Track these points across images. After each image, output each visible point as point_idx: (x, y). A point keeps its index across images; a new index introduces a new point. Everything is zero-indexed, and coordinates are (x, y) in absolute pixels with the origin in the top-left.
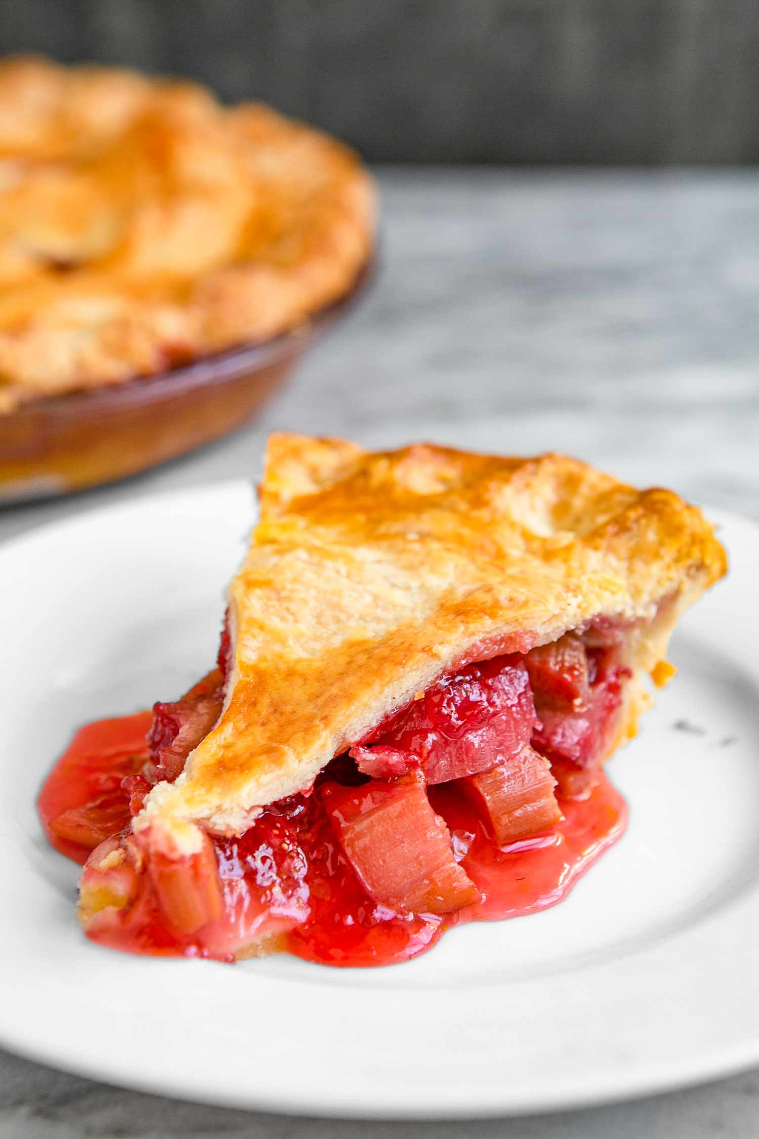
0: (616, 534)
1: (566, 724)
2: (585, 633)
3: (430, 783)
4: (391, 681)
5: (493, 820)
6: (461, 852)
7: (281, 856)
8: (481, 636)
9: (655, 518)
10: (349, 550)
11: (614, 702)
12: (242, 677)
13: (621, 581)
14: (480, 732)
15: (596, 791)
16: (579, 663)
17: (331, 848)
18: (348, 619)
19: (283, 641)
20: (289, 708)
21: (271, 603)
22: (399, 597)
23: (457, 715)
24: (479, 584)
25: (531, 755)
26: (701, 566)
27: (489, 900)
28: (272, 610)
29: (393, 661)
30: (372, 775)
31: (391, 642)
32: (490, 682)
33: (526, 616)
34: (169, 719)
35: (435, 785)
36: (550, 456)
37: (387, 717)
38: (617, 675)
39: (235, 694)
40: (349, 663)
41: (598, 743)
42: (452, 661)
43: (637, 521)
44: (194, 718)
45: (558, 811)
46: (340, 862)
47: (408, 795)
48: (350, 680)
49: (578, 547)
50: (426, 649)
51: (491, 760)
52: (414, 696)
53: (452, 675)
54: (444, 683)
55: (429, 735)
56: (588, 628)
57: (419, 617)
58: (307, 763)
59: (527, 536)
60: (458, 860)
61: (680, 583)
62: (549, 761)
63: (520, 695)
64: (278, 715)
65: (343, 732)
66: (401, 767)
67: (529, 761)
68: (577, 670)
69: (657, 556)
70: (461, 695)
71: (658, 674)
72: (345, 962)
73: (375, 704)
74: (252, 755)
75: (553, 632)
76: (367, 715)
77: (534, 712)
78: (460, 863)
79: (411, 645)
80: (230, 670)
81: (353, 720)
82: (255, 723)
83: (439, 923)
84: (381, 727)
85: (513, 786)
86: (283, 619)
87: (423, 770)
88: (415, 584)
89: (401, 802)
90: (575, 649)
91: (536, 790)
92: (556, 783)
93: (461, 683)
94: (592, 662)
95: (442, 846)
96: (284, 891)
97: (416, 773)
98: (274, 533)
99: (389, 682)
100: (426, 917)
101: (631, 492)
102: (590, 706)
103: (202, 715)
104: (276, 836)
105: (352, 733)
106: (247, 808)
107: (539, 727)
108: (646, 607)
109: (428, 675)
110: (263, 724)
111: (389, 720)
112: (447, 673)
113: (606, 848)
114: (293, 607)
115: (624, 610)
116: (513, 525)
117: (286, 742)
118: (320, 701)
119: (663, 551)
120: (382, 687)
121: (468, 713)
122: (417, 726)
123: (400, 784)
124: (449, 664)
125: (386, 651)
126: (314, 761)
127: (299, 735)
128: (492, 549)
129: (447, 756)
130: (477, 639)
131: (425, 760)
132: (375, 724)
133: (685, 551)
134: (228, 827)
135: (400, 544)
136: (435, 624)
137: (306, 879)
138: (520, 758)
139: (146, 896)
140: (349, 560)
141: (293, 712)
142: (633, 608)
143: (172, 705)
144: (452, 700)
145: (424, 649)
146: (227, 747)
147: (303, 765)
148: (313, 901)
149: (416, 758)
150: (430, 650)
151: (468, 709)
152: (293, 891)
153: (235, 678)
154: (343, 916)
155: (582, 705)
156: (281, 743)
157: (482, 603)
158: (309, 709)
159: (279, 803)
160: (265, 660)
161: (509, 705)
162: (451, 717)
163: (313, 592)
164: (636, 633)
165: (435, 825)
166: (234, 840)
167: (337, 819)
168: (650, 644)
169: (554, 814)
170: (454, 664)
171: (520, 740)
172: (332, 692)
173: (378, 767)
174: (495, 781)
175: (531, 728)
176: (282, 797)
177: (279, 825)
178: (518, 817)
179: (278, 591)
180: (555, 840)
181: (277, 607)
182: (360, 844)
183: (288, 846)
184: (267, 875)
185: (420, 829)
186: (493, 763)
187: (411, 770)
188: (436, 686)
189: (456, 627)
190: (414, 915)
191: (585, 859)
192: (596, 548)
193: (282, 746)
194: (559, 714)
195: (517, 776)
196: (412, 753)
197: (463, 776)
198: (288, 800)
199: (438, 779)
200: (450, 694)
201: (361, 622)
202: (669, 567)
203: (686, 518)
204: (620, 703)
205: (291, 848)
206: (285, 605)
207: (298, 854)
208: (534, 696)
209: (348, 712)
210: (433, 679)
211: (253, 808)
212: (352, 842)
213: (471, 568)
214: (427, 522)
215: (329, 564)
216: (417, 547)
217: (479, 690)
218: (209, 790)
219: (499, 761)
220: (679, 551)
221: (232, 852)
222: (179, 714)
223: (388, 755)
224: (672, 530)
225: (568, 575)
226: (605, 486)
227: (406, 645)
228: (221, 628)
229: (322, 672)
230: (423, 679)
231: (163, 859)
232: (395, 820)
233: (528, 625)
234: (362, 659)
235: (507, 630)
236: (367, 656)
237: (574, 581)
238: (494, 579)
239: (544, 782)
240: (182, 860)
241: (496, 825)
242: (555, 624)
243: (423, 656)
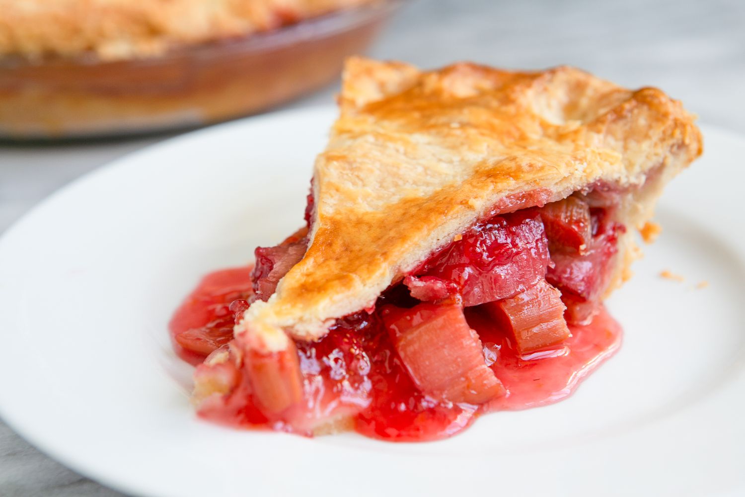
0: (614, 121)
1: (573, 265)
2: (589, 194)
3: (466, 306)
4: (436, 226)
5: (516, 335)
6: (491, 359)
7: (350, 358)
8: (507, 193)
9: (645, 108)
10: (406, 136)
11: (612, 250)
12: (322, 225)
13: (618, 155)
14: (505, 267)
15: (596, 319)
16: (584, 218)
17: (388, 353)
18: (405, 184)
19: (354, 200)
20: (357, 248)
21: (345, 172)
22: (443, 167)
23: (487, 254)
24: (506, 156)
25: (546, 286)
26: (682, 145)
27: (512, 395)
28: (345, 177)
29: (438, 211)
30: (422, 299)
31: (436, 198)
32: (514, 229)
33: (542, 178)
34: (266, 259)
35: (470, 307)
36: (563, 68)
37: (433, 254)
38: (614, 229)
39: (316, 238)
40: (404, 214)
41: (599, 281)
42: (484, 212)
43: (631, 111)
44: (285, 258)
45: (567, 330)
46: (396, 364)
47: (449, 312)
48: (403, 226)
49: (584, 131)
50: (464, 202)
51: (514, 288)
52: (454, 238)
53: (484, 223)
54: (477, 229)
55: (466, 268)
56: (591, 191)
57: (459, 180)
58: (370, 287)
59: (544, 125)
60: (489, 365)
61: (665, 158)
62: (560, 291)
63: (537, 241)
64: (348, 253)
65: (399, 264)
66: (444, 292)
67: (544, 290)
68: (583, 223)
69: (647, 136)
70: (491, 239)
71: (646, 232)
72: (399, 438)
73: (423, 244)
74: (328, 281)
75: (563, 191)
76: (417, 252)
77: (548, 253)
78: (490, 367)
79: (452, 199)
80: (313, 222)
81: (406, 255)
82: (331, 258)
83: (474, 411)
84: (429, 261)
85: (532, 309)
86: (354, 184)
87: (461, 295)
88: (456, 159)
89: (443, 317)
90: (581, 207)
91: (550, 313)
92: (566, 308)
93: (491, 229)
94: (594, 219)
95: (475, 351)
96: (352, 384)
97: (456, 297)
98: (349, 125)
99: (434, 227)
100: (463, 406)
101: (626, 92)
102: (593, 251)
103: (291, 255)
104: (346, 343)
105: (405, 265)
106: (323, 318)
107: (553, 266)
108: (637, 177)
109: (465, 222)
110: (337, 259)
111: (435, 256)
112: (480, 221)
113: (604, 360)
114: (362, 175)
115: (620, 178)
116: (533, 117)
117: (354, 271)
118: (381, 242)
119: (651, 133)
120: (429, 230)
121: (496, 252)
122: (456, 262)
123: (442, 305)
124: (482, 214)
125: (432, 205)
126: (376, 286)
127: (364, 266)
128: (517, 134)
129: (480, 285)
130: (503, 195)
131: (463, 287)
132: (423, 259)
133: (669, 132)
134: (308, 333)
135: (445, 130)
136: (471, 184)
137: (370, 376)
138: (537, 288)
139: (244, 384)
140: (406, 143)
141: (360, 250)
142: (627, 177)
143: (270, 250)
144: (483, 242)
145: (462, 202)
146: (308, 275)
147: (367, 288)
148: (374, 393)
149: (455, 285)
150: (467, 203)
151: (496, 249)
152: (359, 385)
153: (317, 227)
154: (398, 403)
155: (586, 250)
156: (350, 272)
157: (508, 169)
158: (373, 248)
159: (348, 318)
160: (340, 213)
161: (529, 248)
162: (482, 255)
163: (378, 165)
164: (630, 197)
165: (469, 335)
166: (313, 344)
167: (394, 331)
168: (640, 206)
169: (564, 332)
170: (485, 215)
171: (537, 274)
172: (390, 235)
173: (426, 293)
174: (517, 305)
175: (546, 265)
176: (350, 312)
177: (348, 335)
178: (535, 333)
179: (350, 163)
180: (564, 352)
181: (350, 175)
182: (411, 349)
183: (355, 351)
184: (338, 371)
185: (457, 338)
186: (516, 291)
187: (451, 295)
188: (471, 231)
189: (487, 185)
190: (454, 405)
191: (588, 367)
192: (598, 132)
193: (351, 274)
194: (568, 257)
195: (534, 301)
196: (453, 281)
197: (493, 300)
198: (355, 316)
199: (472, 303)
200: (482, 237)
201: (414, 186)
202: (656, 145)
203: (671, 108)
204: (616, 251)
205: (357, 352)
206: (356, 173)
207: (363, 357)
208: (548, 242)
209: (402, 249)
210: (469, 226)
211: (327, 320)
212: (404, 347)
213: (501, 147)
214: (467, 115)
215: (391, 145)
216: (458, 132)
217: (505, 235)
218: (294, 306)
219: (520, 290)
220: (664, 132)
221: (311, 353)
222: (274, 255)
223: (433, 283)
224: (660, 116)
225: (576, 149)
226: (606, 89)
227: (448, 199)
228: (308, 193)
229: (383, 222)
230: (462, 225)
231: (256, 354)
232: (438, 331)
233: (543, 184)
234: (414, 211)
235: (527, 188)
236: (418, 208)
237: (580, 154)
238: (518, 153)
239: (555, 306)
240: (270, 355)
241: (518, 339)
242: (565, 185)
243: (462, 207)
